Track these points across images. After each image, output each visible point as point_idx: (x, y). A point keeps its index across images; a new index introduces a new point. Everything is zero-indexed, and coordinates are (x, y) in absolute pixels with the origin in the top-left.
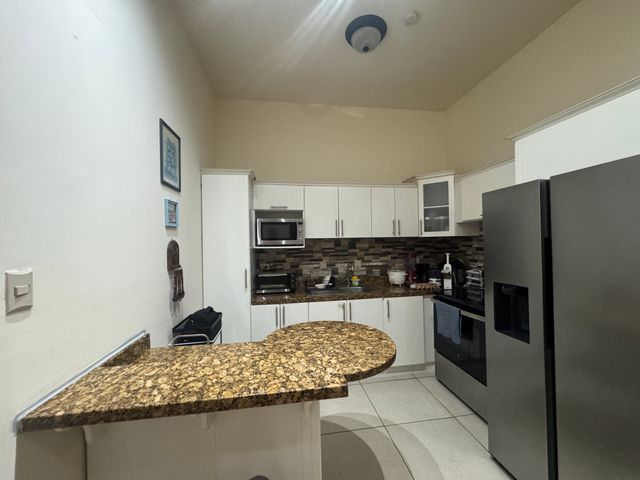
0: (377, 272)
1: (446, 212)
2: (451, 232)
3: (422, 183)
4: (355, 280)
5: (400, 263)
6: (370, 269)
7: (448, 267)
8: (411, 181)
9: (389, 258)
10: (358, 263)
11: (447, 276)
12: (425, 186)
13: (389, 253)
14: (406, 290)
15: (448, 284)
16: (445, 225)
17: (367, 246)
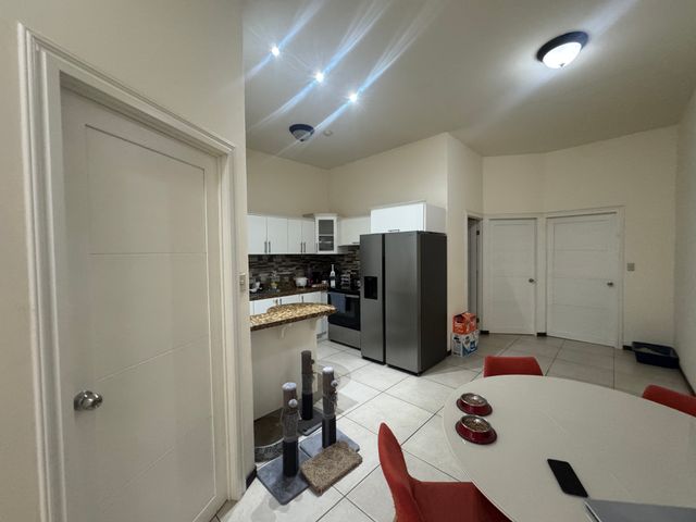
0: (287, 279)
1: (332, 238)
2: (335, 252)
3: (318, 218)
4: (274, 286)
5: (301, 272)
6: (282, 277)
7: (333, 273)
8: (310, 216)
9: (294, 269)
10: (275, 273)
11: (333, 278)
12: (320, 221)
13: (294, 265)
14: (308, 288)
15: (333, 283)
16: (332, 248)
17: (280, 260)
